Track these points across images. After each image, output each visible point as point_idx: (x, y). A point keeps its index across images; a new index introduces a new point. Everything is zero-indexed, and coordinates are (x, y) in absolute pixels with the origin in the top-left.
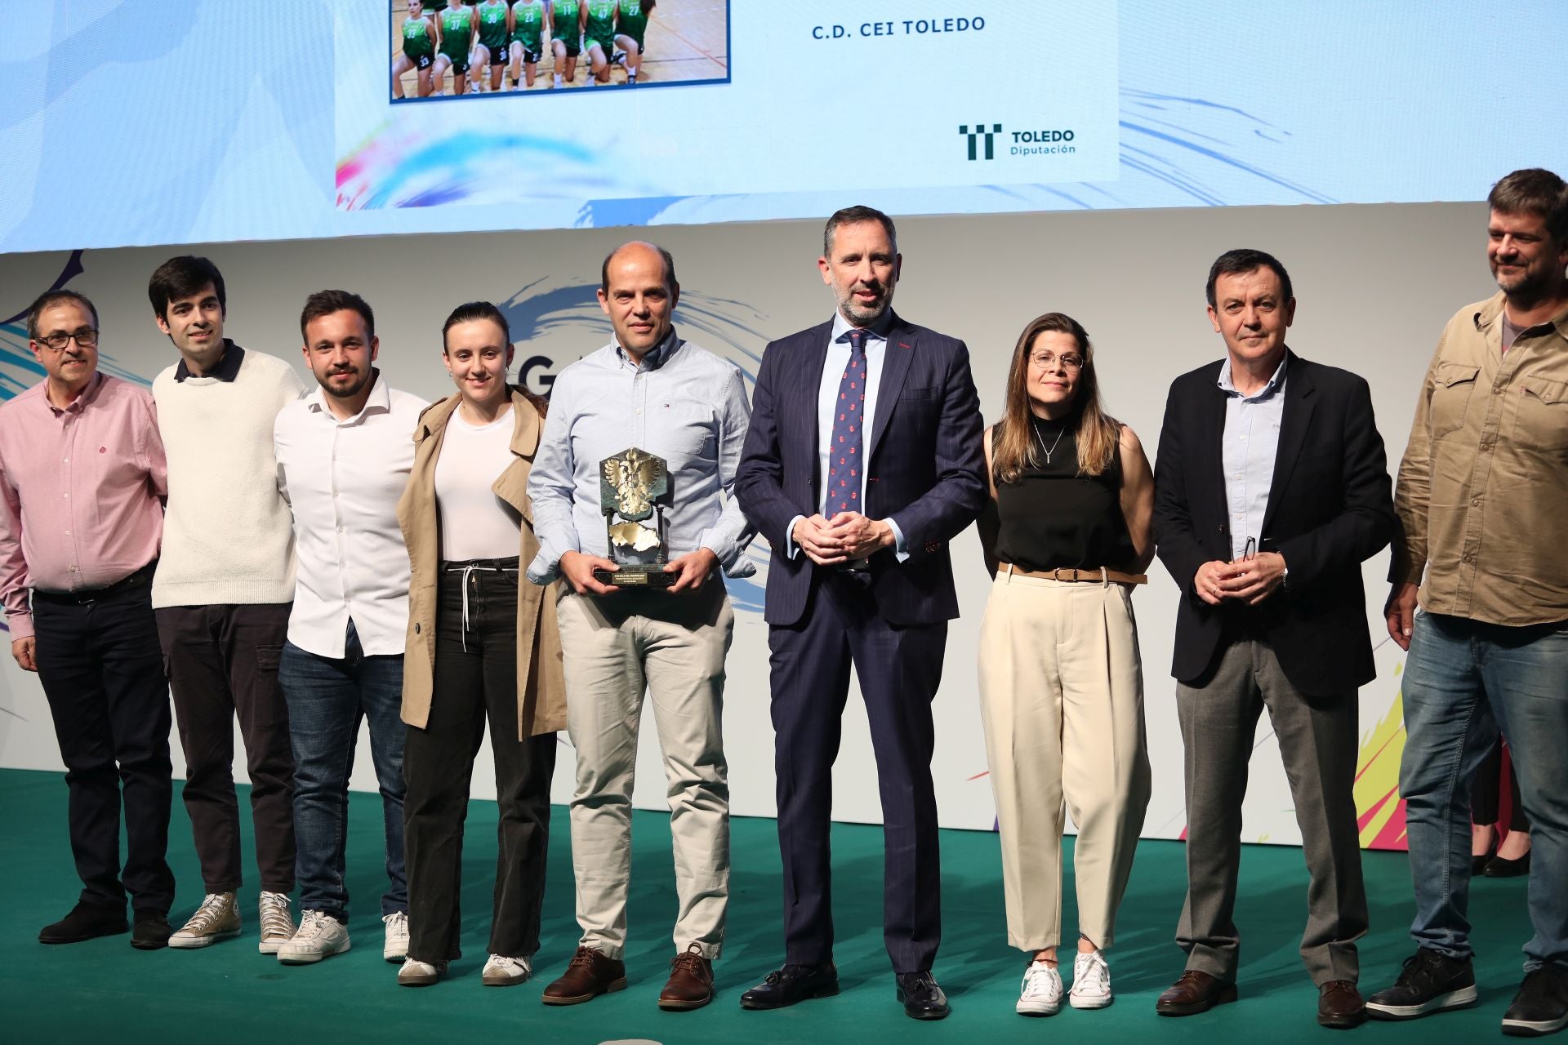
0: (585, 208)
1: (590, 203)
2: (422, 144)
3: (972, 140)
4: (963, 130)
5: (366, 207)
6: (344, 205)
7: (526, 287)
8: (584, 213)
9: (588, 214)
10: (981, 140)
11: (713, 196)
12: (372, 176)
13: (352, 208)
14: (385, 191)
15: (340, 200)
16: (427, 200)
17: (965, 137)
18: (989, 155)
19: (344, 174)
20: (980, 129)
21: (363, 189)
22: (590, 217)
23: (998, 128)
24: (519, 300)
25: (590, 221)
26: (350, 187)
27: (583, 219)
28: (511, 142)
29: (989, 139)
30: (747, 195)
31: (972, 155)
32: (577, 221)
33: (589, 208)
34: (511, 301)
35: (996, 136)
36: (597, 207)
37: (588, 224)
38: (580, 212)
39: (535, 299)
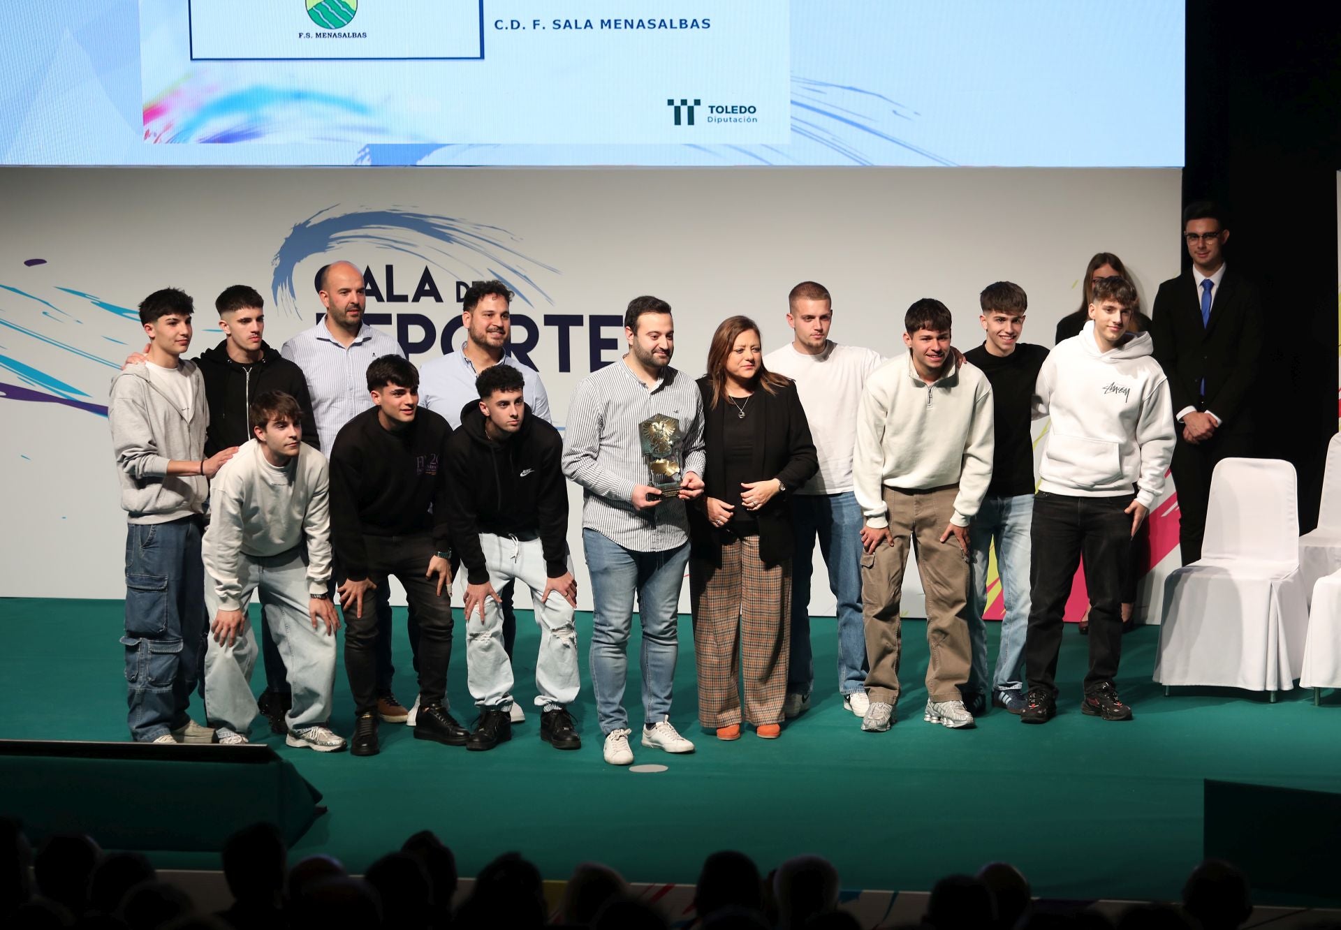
0: (364, 150)
1: (368, 146)
2: (220, 94)
3: (677, 110)
4: (671, 102)
5: (171, 141)
6: (151, 139)
7: (320, 212)
8: (363, 153)
9: (366, 155)
10: (684, 110)
11: (470, 145)
12: (177, 116)
13: (159, 141)
14: (188, 129)
15: (147, 134)
16: (226, 138)
17: (672, 108)
18: (691, 121)
19: (151, 114)
20: (684, 102)
21: (167, 128)
22: (368, 157)
23: (697, 102)
24: (314, 222)
25: (369, 160)
26: (156, 125)
27: (362, 158)
28: (299, 96)
29: (691, 110)
30: (499, 145)
31: (678, 122)
32: (358, 160)
33: (367, 150)
34: (308, 222)
35: (696, 108)
36: (373, 149)
37: (366, 162)
38: (359, 152)
39: (329, 221)
